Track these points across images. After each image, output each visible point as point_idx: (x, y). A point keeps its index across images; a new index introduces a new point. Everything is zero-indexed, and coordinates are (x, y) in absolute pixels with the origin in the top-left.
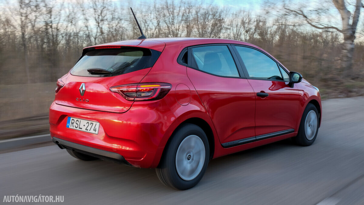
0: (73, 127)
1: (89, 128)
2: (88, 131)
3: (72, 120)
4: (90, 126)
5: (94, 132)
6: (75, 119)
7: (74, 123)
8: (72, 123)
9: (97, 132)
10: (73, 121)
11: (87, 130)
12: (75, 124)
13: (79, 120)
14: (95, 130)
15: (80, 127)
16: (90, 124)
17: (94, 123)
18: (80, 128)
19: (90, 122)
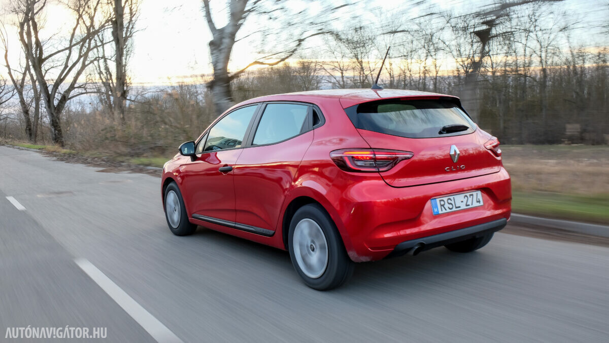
0: (446, 210)
1: (470, 203)
2: (471, 206)
3: (440, 201)
4: (470, 199)
5: (478, 204)
6: (445, 199)
7: (444, 205)
8: (441, 205)
9: (482, 203)
10: (442, 203)
11: (469, 205)
12: (447, 206)
13: (451, 197)
14: (479, 202)
15: (457, 206)
16: (469, 197)
17: (474, 193)
18: (456, 208)
19: (468, 194)
